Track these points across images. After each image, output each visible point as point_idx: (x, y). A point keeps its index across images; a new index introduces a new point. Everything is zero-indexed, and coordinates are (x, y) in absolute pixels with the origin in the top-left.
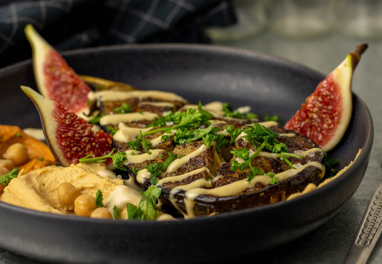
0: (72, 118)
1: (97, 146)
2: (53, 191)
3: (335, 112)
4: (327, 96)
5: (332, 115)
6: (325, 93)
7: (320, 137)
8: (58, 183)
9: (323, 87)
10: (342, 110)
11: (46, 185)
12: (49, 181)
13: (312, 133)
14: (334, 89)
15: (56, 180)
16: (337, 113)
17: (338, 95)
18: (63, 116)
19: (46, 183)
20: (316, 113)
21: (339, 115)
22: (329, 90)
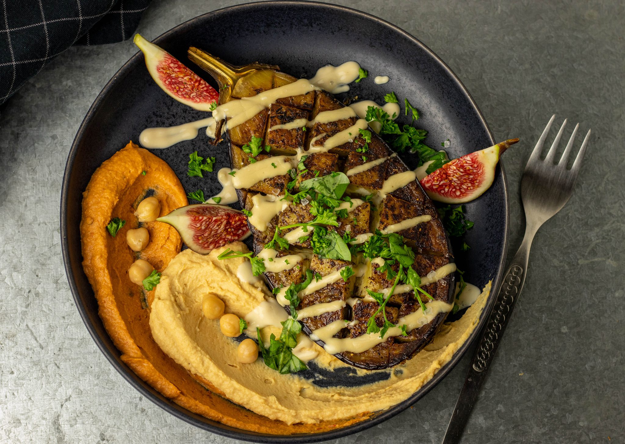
0: (208, 223)
1: (233, 230)
2: (195, 290)
3: (476, 180)
4: (469, 170)
5: (473, 181)
6: (468, 167)
7: (458, 193)
8: (199, 281)
9: (466, 163)
10: (483, 180)
11: (188, 285)
12: (190, 280)
13: (450, 190)
14: (478, 166)
15: (197, 278)
16: (478, 181)
17: (481, 170)
18: (198, 225)
19: (188, 282)
20: (457, 178)
21: (480, 182)
22: (472, 166)
